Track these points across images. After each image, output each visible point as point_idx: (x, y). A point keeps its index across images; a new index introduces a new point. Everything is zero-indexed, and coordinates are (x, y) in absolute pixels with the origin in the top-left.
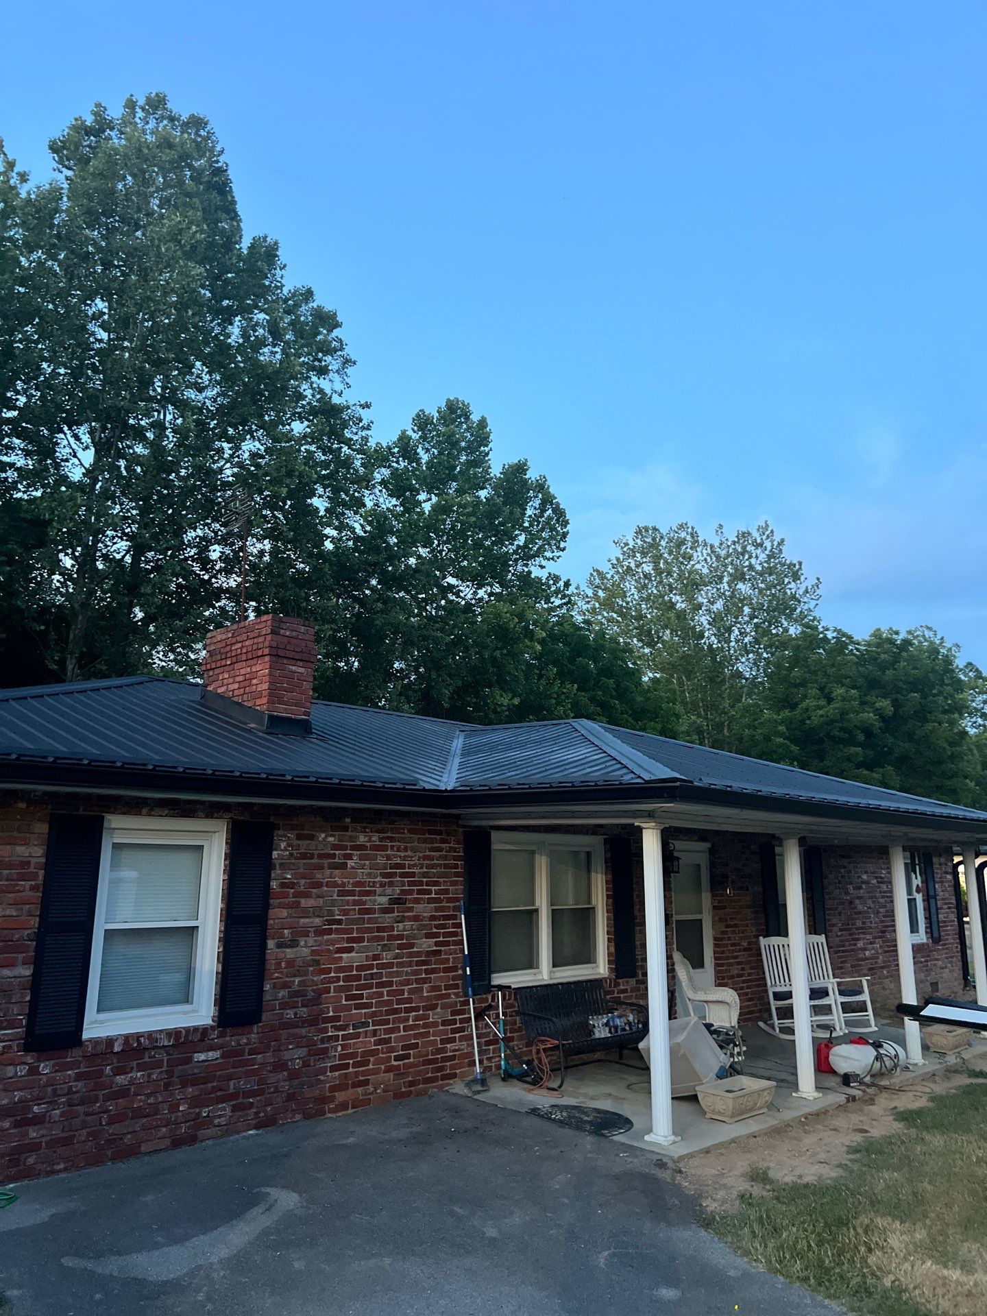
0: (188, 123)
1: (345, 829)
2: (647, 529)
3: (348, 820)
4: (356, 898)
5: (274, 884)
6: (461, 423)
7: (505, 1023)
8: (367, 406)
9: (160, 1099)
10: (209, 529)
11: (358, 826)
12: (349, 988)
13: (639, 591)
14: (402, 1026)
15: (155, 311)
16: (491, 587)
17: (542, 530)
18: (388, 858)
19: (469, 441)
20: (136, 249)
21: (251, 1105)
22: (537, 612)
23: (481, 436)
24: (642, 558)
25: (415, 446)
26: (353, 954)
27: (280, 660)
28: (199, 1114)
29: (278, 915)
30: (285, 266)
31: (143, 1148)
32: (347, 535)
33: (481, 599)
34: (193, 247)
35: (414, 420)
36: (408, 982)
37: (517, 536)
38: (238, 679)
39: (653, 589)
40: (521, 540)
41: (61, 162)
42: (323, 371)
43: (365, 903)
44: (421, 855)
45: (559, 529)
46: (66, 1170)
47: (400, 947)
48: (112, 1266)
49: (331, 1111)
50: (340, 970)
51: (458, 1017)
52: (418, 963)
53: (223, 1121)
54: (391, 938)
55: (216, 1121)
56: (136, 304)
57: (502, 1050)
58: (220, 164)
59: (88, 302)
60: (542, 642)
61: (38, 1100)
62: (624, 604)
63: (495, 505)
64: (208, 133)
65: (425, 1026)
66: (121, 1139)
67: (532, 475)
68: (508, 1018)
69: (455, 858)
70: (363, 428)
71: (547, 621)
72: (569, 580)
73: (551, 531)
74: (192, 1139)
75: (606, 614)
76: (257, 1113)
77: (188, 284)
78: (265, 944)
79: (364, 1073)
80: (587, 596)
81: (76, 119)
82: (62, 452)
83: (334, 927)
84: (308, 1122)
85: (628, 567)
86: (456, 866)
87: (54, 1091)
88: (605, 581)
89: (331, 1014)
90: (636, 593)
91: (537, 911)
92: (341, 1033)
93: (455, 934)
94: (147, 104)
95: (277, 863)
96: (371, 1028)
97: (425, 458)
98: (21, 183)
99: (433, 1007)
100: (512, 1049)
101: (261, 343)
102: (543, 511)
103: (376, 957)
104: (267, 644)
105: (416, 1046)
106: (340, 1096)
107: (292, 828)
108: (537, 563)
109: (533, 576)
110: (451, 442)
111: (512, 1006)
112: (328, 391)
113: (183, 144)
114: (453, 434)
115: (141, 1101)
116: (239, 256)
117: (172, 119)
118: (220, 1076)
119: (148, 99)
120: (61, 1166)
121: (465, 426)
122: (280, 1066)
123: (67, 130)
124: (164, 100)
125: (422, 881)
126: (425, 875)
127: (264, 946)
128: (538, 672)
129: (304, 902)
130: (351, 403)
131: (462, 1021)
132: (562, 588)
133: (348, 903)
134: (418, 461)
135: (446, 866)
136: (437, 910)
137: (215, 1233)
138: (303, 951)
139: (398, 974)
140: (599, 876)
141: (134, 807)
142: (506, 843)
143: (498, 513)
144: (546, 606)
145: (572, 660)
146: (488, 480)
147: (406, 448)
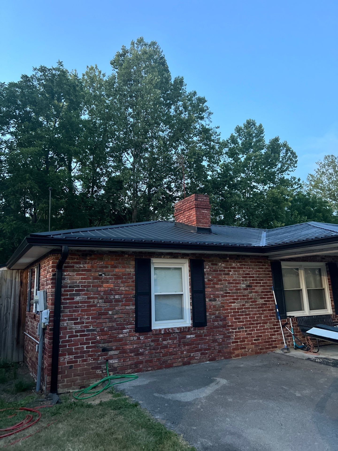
0: (151, 45)
1: (228, 261)
2: (329, 157)
3: (228, 258)
4: (234, 285)
5: (206, 280)
6: (252, 128)
7: (294, 330)
8: (218, 127)
9: (177, 350)
10: (170, 178)
11: (232, 261)
12: (235, 315)
13: (328, 180)
14: (255, 329)
15: (147, 108)
16: (269, 185)
17: (287, 161)
18: (244, 271)
19: (256, 133)
20: (139, 89)
21: (207, 353)
22: (288, 192)
23: (260, 131)
24: (328, 167)
25: (236, 138)
26: (235, 304)
27: (199, 209)
28: (190, 355)
29: (208, 290)
30: (186, 84)
31: (174, 365)
32: (215, 173)
33: (266, 190)
34: (156, 84)
35: (235, 129)
36: (256, 314)
37: (277, 164)
38: (186, 217)
39: (334, 179)
40: (279, 165)
41: (114, 67)
42: (202, 118)
43: (237, 287)
44: (256, 270)
45: (294, 159)
46: (151, 370)
47: (252, 302)
48: (169, 396)
49: (234, 357)
50: (231, 309)
51: (275, 327)
52: (259, 308)
53: (198, 358)
54: (248, 299)
55: (196, 358)
56: (141, 107)
57: (294, 338)
58: (162, 56)
59: (127, 110)
60: (291, 202)
61: (141, 347)
62: (323, 186)
63: (268, 154)
64: (157, 46)
65: (264, 329)
66: (167, 362)
67: (281, 142)
68: (294, 328)
69: (268, 271)
70: (218, 135)
71: (293, 194)
72: (300, 178)
73: (291, 161)
74: (189, 363)
75: (315, 191)
76: (209, 356)
77: (156, 97)
78: (205, 300)
79: (244, 345)
80: (307, 185)
81: (117, 53)
82: (124, 159)
83: (228, 295)
84: (227, 360)
85: (323, 171)
86: (269, 274)
87: (145, 345)
88: (314, 178)
89: (230, 324)
90: (327, 181)
91: (301, 290)
92: (234, 331)
93: (271, 298)
94: (138, 42)
95: (206, 273)
96: (244, 329)
97: (240, 142)
98: (104, 77)
99: (266, 323)
100: (297, 338)
101: (181, 113)
102: (287, 154)
103: (243, 305)
104: (194, 204)
105: (261, 336)
106: (236, 352)
107: (210, 261)
108: (286, 173)
109: (285, 179)
110: (250, 135)
111: (295, 323)
112: (205, 125)
113: (150, 51)
114: (250, 132)
115: (171, 350)
116: (171, 84)
117: (145, 45)
118: (195, 343)
119: (138, 40)
120: (150, 369)
121: (254, 128)
122: (215, 341)
123: (115, 57)
124: (142, 39)
125: (257, 279)
126: (258, 277)
127: (205, 301)
128: (291, 213)
129: (216, 286)
130: (212, 128)
131: (277, 328)
132: (297, 182)
133: (231, 286)
134: (238, 143)
135: (265, 274)
136: (263, 289)
137: (201, 389)
138: (218, 302)
139: (252, 311)
140: (325, 277)
141: (159, 255)
142: (288, 266)
143: (270, 157)
144: (291, 189)
145: (304, 208)
146: (264, 146)
147: (233, 140)
